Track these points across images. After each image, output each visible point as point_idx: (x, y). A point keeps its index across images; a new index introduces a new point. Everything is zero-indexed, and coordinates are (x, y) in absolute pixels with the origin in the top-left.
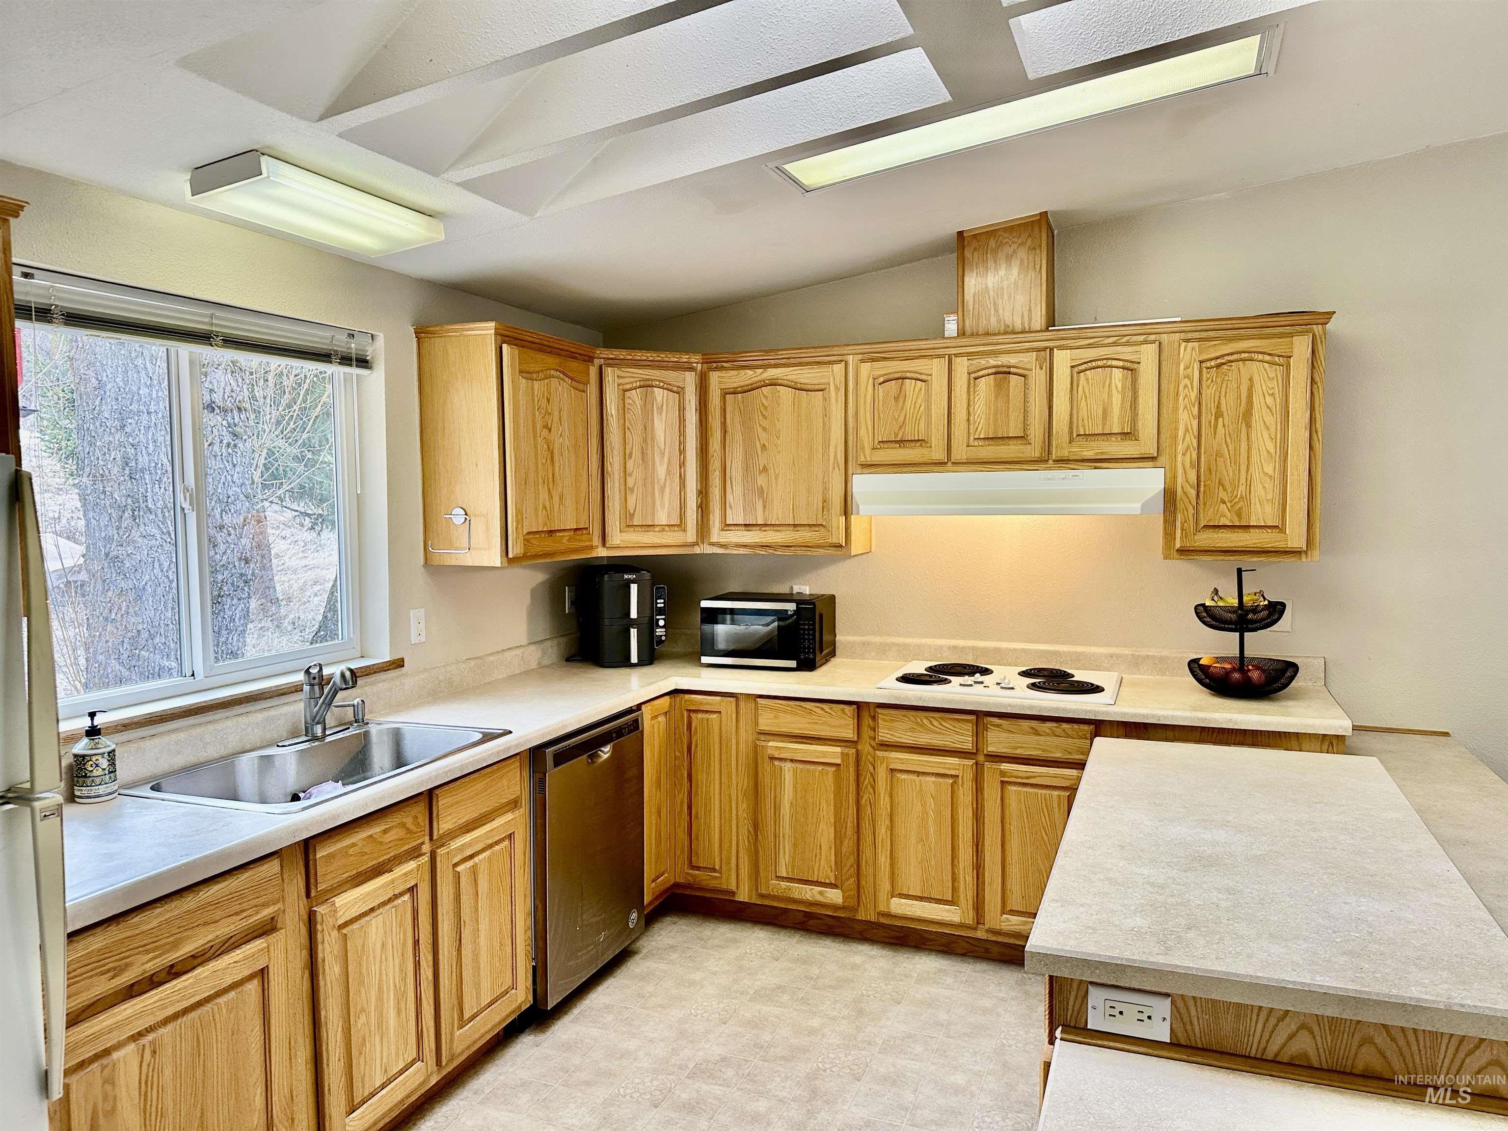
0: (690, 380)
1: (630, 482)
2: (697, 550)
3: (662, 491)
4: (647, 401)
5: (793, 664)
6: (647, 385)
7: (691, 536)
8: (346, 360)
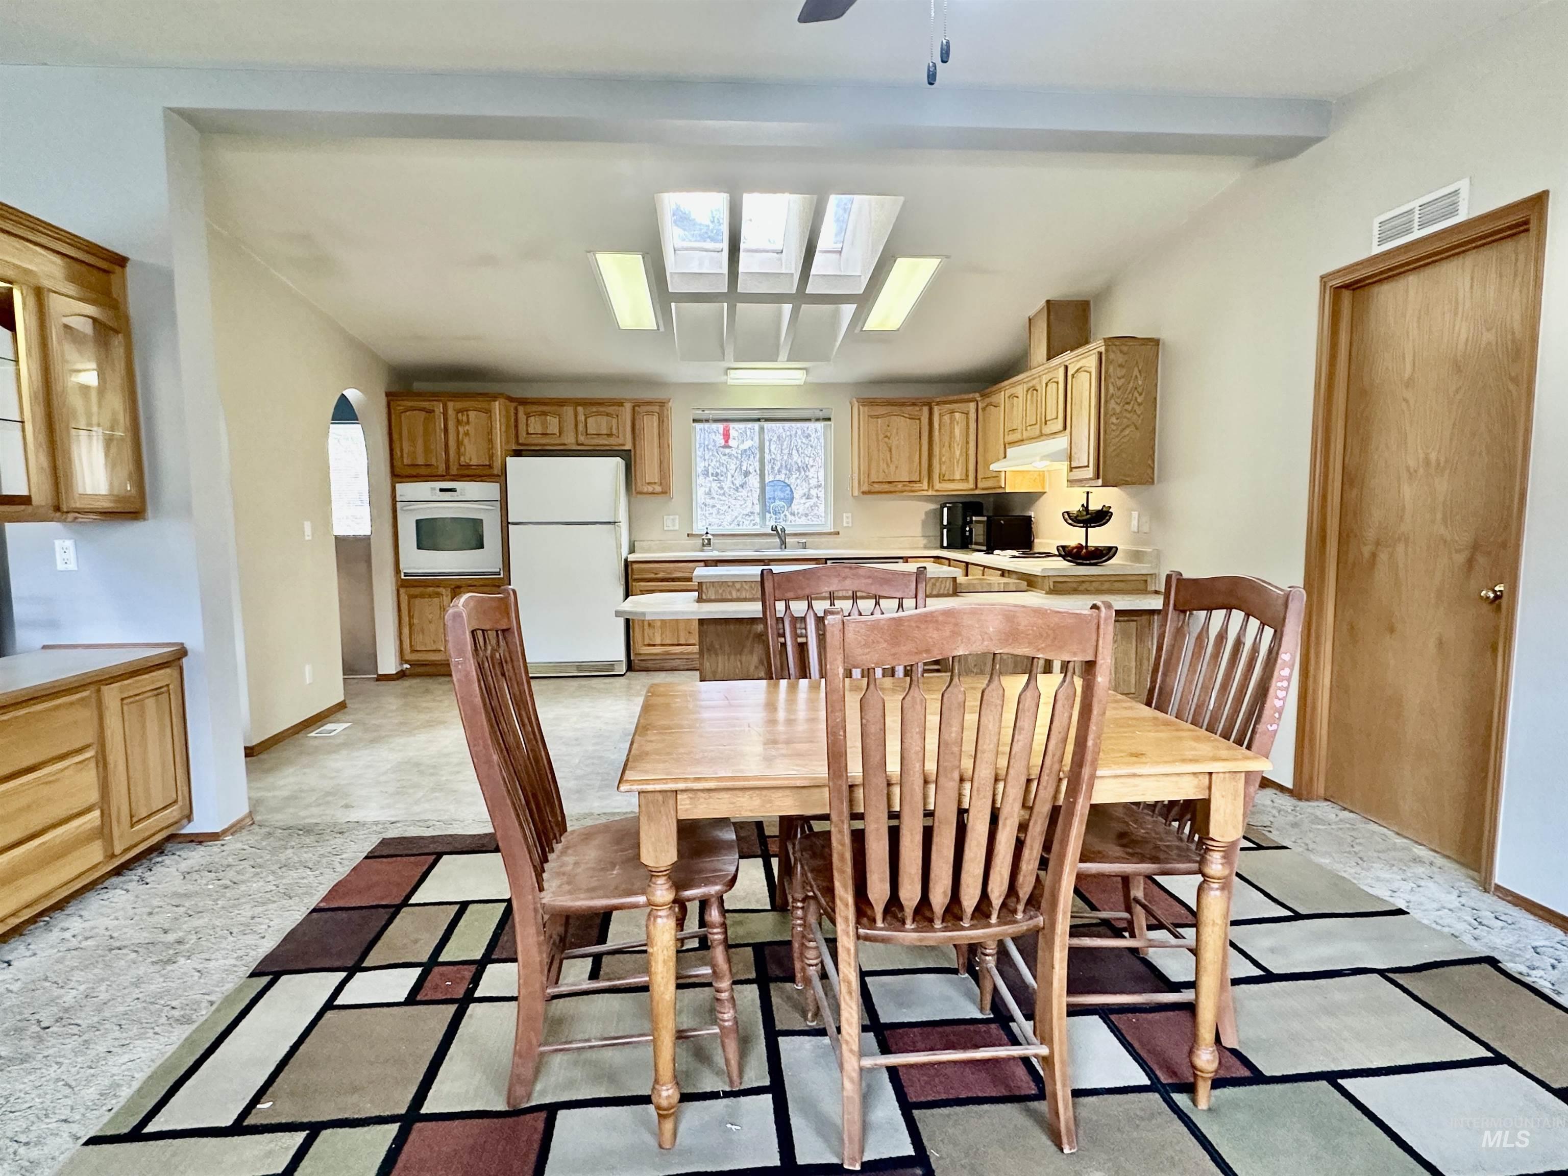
0: (972, 406)
1: (943, 459)
2: (977, 492)
3: (958, 462)
4: (952, 420)
5: (984, 548)
6: (953, 412)
7: (971, 485)
8: (818, 420)
